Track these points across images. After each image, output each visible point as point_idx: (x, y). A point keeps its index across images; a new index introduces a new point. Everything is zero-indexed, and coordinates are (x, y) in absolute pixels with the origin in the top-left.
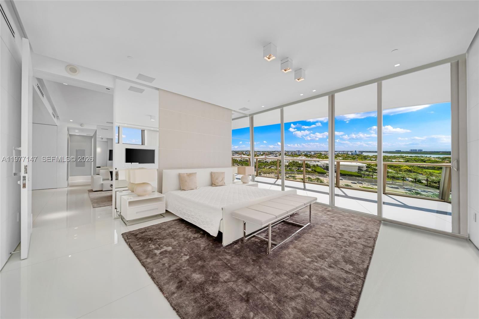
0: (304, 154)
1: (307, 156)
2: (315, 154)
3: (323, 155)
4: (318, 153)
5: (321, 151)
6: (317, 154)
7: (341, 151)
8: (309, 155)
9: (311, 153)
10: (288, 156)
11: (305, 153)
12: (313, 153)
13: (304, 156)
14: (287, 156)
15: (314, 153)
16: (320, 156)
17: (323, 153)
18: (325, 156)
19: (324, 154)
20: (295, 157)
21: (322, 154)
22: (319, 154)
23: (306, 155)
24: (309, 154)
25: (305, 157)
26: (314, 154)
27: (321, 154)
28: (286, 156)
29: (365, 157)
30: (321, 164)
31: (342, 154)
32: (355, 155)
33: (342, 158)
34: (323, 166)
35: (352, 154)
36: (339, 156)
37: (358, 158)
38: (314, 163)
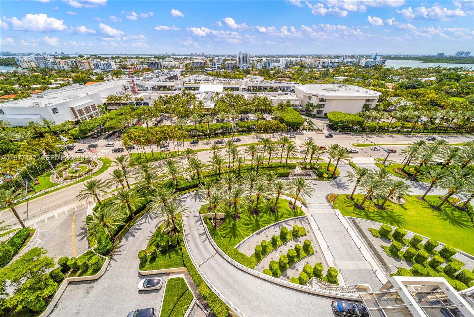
0: (258, 66)
1: (268, 74)
2: (289, 67)
3: (306, 71)
4: (297, 64)
5: (305, 57)
6: (294, 65)
7: (349, 57)
8: (272, 69)
9: (278, 64)
10: (214, 76)
11: (263, 63)
12: (283, 63)
13: (260, 74)
14: (210, 75)
15: (287, 62)
16: (299, 72)
17: (308, 61)
18: (312, 71)
19: (310, 67)
20: (235, 78)
21: (305, 68)
22: (298, 67)
23: (264, 72)
24: (272, 65)
25: (263, 78)
26: (287, 67)
27: (302, 66)
28: (207, 77)
29: (385, 74)
30: (297, 99)
31: (348, 66)
32: (372, 67)
33: (344, 79)
34: (301, 106)
35: (366, 66)
36: (342, 72)
37: (373, 75)
38: (281, 97)
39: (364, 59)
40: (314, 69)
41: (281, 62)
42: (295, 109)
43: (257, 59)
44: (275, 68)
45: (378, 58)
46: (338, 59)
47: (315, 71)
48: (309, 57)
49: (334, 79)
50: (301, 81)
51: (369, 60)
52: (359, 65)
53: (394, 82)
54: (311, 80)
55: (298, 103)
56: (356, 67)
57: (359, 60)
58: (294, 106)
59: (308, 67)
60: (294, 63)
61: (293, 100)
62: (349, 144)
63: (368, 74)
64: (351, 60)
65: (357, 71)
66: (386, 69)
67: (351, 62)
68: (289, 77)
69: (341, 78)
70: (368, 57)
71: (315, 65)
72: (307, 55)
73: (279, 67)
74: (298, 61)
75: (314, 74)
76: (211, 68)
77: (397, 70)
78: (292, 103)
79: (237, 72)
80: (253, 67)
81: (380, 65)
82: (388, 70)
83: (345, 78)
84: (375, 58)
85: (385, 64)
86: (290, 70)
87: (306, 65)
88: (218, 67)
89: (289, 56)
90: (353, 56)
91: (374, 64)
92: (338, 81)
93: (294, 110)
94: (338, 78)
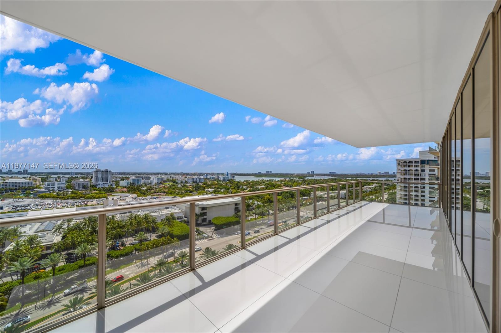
0: (124, 183)
1: (140, 191)
2: (162, 184)
3: (180, 186)
4: (168, 180)
5: (174, 174)
6: (166, 182)
8: (142, 186)
9: (149, 181)
10: (53, 198)
11: (130, 181)
12: (153, 180)
13: (129, 192)
14: (44, 197)
15: (158, 179)
16: (173, 187)
17: (178, 178)
18: (184, 186)
19: (182, 182)
20: (94, 198)
21: (177, 183)
22: (171, 183)
23: (133, 188)
24: (142, 182)
25: (136, 195)
26: (159, 183)
27: (174, 182)
28: (38, 201)
29: (238, 185)
30: (180, 211)
31: (212, 181)
32: (228, 180)
33: (213, 191)
34: (185, 217)
35: (224, 180)
36: (209, 185)
37: (231, 186)
38: (163, 212)
39: (221, 176)
40: (187, 184)
41: (151, 179)
42: (181, 221)
43: (120, 176)
44: (146, 185)
45: (229, 175)
46: (202, 175)
47: (187, 186)
48: (178, 174)
49: (206, 191)
50: (178, 194)
51: (224, 176)
52: (219, 180)
53: (244, 190)
54: (187, 193)
55: (182, 215)
56: (218, 181)
57: (218, 176)
58: (178, 218)
59: (180, 182)
60: (165, 179)
61: (177, 213)
62: (237, 242)
63: (227, 186)
64: (212, 176)
65: (220, 185)
66: (237, 182)
67: (213, 178)
68: (164, 192)
69: (211, 190)
70: (223, 174)
71: (186, 181)
72: (176, 173)
73: (150, 183)
74: (169, 178)
75: (188, 188)
76: (46, 188)
77: (243, 182)
78: (176, 216)
79: (94, 192)
80: (117, 185)
81: (232, 179)
82: (238, 182)
83: (213, 189)
84: (227, 175)
85: (235, 179)
86: (163, 186)
87: (177, 181)
88: (59, 187)
89: (158, 174)
90: (212, 174)
91: (228, 179)
92: (209, 193)
93: (180, 223)
94: (208, 190)
